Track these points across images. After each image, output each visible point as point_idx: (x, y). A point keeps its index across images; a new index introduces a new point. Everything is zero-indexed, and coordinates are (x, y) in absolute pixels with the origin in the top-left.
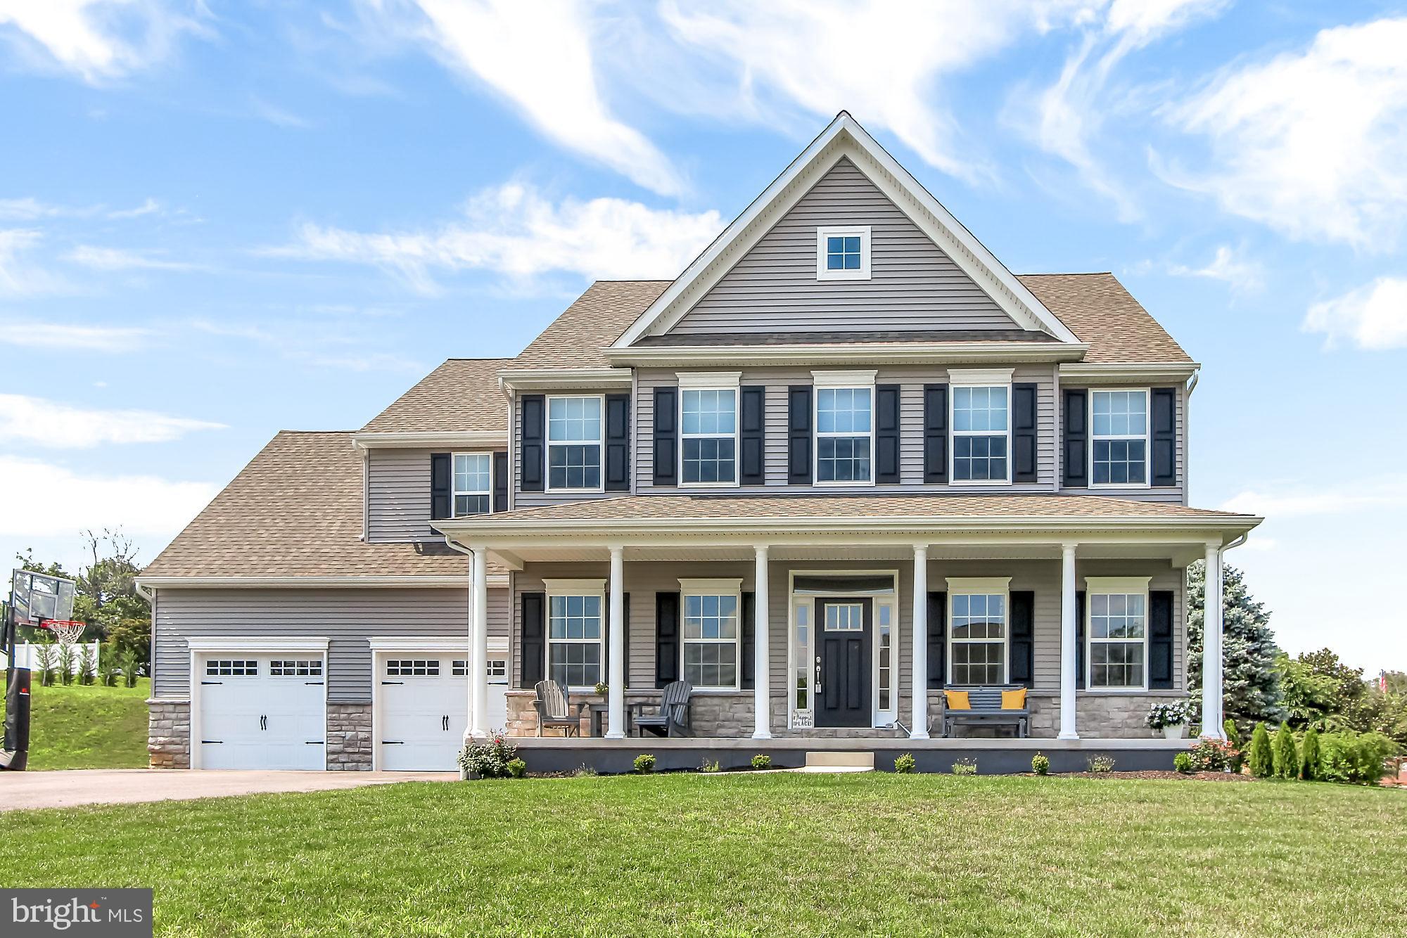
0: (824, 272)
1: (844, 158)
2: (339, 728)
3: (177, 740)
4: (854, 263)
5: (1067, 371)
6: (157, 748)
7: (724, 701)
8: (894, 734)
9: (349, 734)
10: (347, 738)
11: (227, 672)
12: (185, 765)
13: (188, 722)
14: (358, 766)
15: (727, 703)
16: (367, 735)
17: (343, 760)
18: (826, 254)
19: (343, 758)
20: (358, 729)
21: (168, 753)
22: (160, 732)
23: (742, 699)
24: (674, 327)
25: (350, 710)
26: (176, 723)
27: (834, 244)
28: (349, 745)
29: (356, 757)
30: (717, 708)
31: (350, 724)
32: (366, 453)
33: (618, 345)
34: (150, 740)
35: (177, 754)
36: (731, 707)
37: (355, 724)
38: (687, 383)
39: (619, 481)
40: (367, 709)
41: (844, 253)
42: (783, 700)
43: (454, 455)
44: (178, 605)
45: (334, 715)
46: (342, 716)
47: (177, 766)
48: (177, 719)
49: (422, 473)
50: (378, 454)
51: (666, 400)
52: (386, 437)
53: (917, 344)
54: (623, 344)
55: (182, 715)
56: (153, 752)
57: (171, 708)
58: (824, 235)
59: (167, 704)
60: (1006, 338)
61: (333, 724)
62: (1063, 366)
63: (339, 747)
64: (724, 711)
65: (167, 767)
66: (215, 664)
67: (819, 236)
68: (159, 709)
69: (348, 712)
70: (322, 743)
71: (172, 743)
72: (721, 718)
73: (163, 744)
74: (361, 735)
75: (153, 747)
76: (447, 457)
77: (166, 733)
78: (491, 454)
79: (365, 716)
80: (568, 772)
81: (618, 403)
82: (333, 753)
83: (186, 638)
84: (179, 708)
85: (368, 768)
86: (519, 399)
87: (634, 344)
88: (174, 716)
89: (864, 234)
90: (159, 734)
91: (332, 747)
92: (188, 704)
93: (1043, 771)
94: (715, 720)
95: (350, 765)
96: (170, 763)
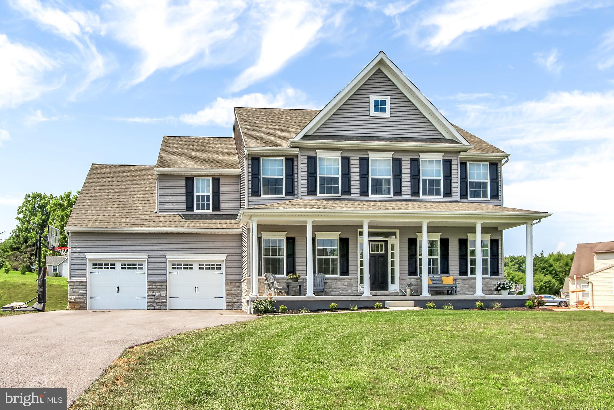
0: (372, 113)
1: (379, 69)
2: (152, 292)
3: (81, 297)
4: (383, 110)
5: (463, 155)
6: (72, 300)
7: (333, 281)
8: (398, 294)
9: (157, 294)
10: (156, 296)
11: (101, 268)
12: (85, 308)
13: (86, 289)
14: (160, 308)
15: (334, 282)
16: (165, 295)
17: (154, 305)
18: (373, 106)
19: (154, 304)
20: (161, 292)
21: (77, 303)
22: (73, 294)
23: (340, 280)
24: (315, 132)
25: (157, 284)
26: (80, 290)
27: (376, 102)
28: (157, 299)
29: (160, 304)
30: (331, 284)
31: (157, 290)
32: (157, 176)
33: (296, 139)
34: (69, 297)
35: (82, 303)
36: (336, 283)
37: (159, 290)
38: (320, 154)
39: (291, 192)
40: (165, 284)
41: (380, 106)
42: (356, 280)
43: (195, 178)
44: (81, 239)
45: (150, 286)
46: (154, 287)
47: (81, 308)
48: (81, 288)
49: (182, 186)
50: (163, 177)
51: (312, 161)
52: (168, 170)
53: (410, 143)
54: (298, 138)
55: (83, 287)
56: (70, 302)
57: (78, 284)
58: (372, 98)
59: (76, 282)
60: (442, 142)
61: (150, 290)
62: (461, 153)
63: (152, 300)
64: (333, 285)
65: (76, 309)
66: (96, 265)
67: (370, 99)
68: (72, 284)
69: (157, 285)
70: (145, 298)
71: (79, 298)
72: (332, 288)
73: (75, 299)
74: (162, 295)
75: (70, 300)
76: (192, 179)
77: (76, 294)
78: (211, 178)
79: (164, 287)
80: (298, 311)
81: (290, 161)
82: (150, 302)
83: (85, 254)
84: (81, 284)
85: (165, 308)
86: (250, 158)
87: (301, 139)
88: (79, 287)
89: (387, 99)
90: (73, 295)
91: (150, 300)
92: (86, 282)
93: (481, 308)
94: (330, 288)
95: (157, 307)
96: (78, 307)
